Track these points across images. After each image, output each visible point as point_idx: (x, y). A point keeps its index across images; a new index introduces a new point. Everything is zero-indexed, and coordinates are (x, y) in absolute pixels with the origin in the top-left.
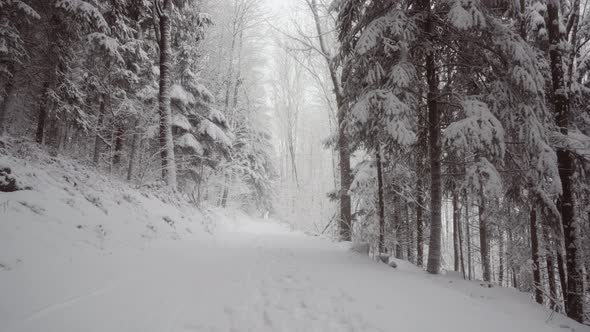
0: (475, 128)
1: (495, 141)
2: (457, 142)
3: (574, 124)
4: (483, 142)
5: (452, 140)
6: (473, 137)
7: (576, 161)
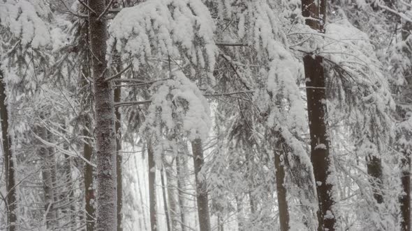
0: (163, 18)
1: (198, 41)
2: (134, 45)
3: (341, 10)
4: (178, 44)
5: (125, 41)
6: (160, 35)
7: (332, 73)
